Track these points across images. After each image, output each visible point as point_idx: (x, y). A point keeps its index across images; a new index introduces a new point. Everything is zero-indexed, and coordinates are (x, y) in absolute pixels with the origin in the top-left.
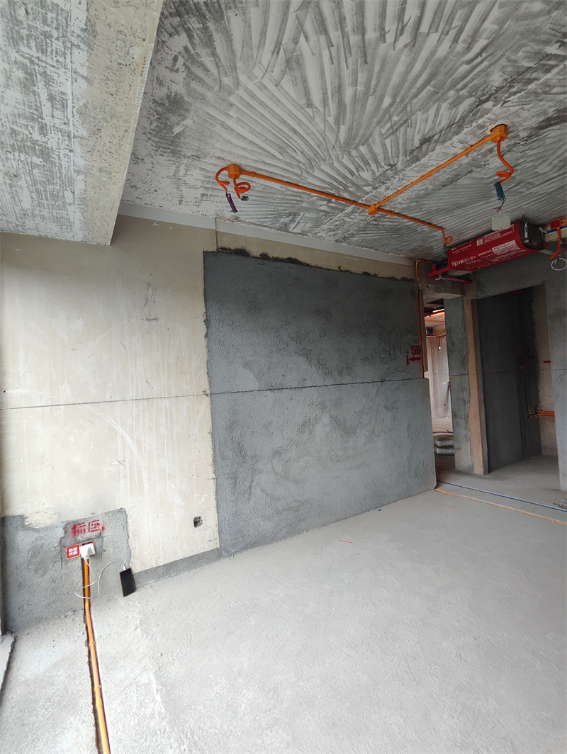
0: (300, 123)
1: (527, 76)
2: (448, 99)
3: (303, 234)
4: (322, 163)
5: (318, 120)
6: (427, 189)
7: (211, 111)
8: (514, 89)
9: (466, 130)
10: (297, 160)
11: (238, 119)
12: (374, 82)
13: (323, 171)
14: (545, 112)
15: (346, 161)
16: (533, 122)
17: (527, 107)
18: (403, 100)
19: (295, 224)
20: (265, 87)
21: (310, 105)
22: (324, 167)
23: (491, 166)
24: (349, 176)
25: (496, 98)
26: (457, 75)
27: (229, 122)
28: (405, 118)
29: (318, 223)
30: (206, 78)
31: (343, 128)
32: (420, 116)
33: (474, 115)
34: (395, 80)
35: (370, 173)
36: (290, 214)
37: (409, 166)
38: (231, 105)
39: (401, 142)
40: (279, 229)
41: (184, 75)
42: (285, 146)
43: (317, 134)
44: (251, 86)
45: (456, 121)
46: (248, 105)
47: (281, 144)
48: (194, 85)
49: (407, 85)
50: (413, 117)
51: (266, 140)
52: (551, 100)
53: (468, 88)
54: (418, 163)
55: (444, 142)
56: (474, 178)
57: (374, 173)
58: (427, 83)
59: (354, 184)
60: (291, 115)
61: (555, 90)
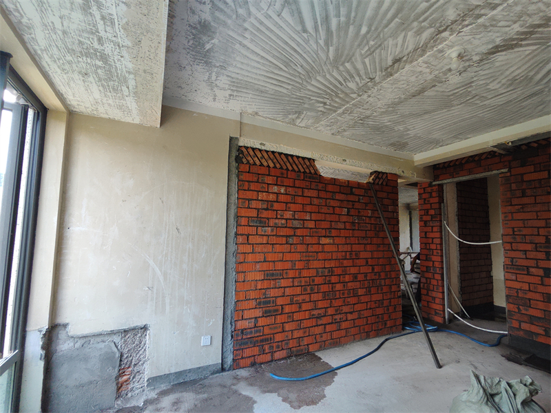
0: (298, 44)
1: (477, 12)
2: (413, 29)
3: (307, 127)
4: (317, 75)
5: (312, 42)
6: (400, 98)
7: (231, 33)
8: (466, 23)
9: (428, 54)
10: (298, 72)
11: (252, 40)
12: (353, 14)
13: (318, 81)
14: (493, 41)
15: (335, 74)
16: (484, 49)
17: (478, 36)
18: (376, 29)
19: (300, 120)
20: (270, 17)
21: (305, 31)
22: (318, 78)
23: (451, 82)
24: (339, 86)
25: (451, 29)
26: (419, 10)
27: (245, 42)
28: (379, 43)
29: (318, 120)
30: (226, 9)
31: (331, 49)
32: (391, 42)
33: (435, 41)
34: (369, 13)
35: (355, 84)
36: (296, 112)
37: (385, 79)
38: (246, 29)
39: (377, 61)
40: (288, 123)
41: (210, 6)
42: (287, 61)
43: (312, 53)
44: (259, 16)
45: (421, 46)
46: (258, 30)
47: (285, 59)
48: (217, 14)
49: (379, 17)
50: (386, 43)
51: (274, 56)
52: (498, 32)
53: (428, 21)
54: (392, 78)
55: (411, 62)
56: (438, 91)
57: (358, 84)
58: (395, 16)
59: (343, 92)
60: (291, 38)
61: (500, 24)
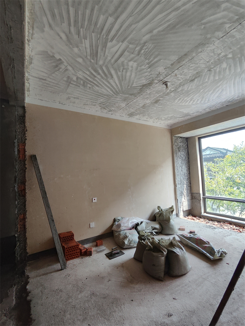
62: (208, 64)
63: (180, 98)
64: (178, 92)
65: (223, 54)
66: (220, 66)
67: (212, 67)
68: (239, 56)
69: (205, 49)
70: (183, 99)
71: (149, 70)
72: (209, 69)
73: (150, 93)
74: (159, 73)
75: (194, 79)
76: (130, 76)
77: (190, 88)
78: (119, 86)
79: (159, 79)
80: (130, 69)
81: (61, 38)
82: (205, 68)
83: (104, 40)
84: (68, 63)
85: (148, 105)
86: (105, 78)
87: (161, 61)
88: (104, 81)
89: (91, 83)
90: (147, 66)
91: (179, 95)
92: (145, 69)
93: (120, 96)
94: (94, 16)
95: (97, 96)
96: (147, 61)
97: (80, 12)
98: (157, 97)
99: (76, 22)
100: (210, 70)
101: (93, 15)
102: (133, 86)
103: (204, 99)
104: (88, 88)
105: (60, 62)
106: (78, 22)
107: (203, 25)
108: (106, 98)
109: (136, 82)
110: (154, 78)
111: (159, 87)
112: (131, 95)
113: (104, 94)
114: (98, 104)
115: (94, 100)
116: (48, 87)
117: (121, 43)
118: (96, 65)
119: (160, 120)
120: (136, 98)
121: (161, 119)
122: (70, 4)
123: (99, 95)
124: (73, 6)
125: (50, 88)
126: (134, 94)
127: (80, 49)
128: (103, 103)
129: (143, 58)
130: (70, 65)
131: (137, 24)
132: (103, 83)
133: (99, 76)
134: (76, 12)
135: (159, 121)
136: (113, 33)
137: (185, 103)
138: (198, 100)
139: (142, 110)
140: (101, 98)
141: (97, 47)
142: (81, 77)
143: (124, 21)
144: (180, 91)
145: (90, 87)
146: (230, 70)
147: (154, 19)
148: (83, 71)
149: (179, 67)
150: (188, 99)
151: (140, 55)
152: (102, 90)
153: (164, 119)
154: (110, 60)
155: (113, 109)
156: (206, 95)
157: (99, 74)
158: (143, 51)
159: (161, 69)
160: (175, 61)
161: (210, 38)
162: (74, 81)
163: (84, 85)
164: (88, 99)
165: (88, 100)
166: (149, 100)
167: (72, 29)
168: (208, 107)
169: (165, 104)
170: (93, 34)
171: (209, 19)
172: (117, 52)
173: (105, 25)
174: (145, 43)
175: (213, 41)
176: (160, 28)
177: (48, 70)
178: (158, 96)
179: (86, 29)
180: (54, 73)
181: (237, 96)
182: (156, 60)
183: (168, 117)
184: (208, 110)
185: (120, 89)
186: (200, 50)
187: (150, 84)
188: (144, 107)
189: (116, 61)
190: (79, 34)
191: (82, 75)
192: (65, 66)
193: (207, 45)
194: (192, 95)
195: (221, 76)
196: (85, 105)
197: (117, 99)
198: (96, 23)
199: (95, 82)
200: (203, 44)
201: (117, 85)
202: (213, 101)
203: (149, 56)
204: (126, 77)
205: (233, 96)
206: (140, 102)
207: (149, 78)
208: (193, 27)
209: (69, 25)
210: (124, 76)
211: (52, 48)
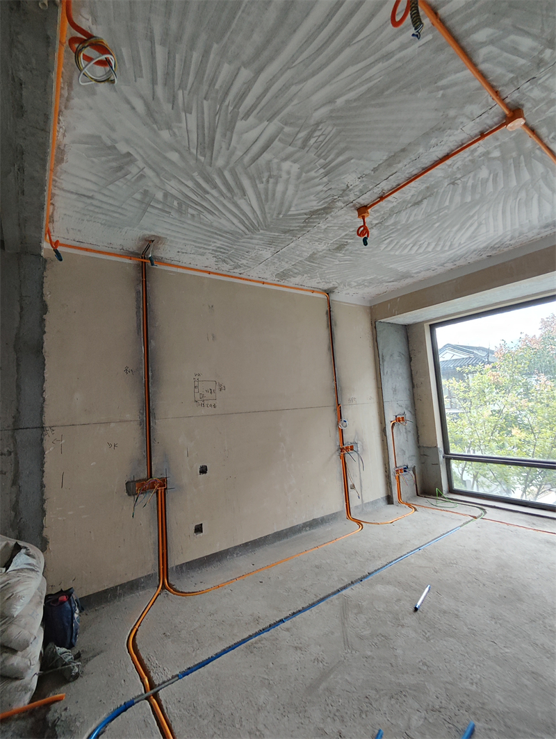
62: (450, 170)
63: (392, 240)
64: (388, 226)
65: (481, 150)
66: (475, 175)
67: (459, 176)
68: (514, 154)
69: (445, 139)
70: (398, 243)
71: (325, 179)
72: (453, 181)
73: (326, 229)
74: (348, 187)
75: (421, 201)
76: (284, 193)
77: (412, 219)
78: (258, 213)
79: (346, 198)
80: (285, 176)
81: (133, 108)
82: (445, 178)
83: (229, 116)
84: (146, 163)
85: (321, 253)
86: (229, 195)
87: (352, 161)
88: (225, 202)
89: (196, 207)
90: (322, 171)
91: (390, 234)
92: (317, 177)
93: (261, 234)
94: (208, 66)
95: (209, 234)
96: (322, 161)
97: (177, 56)
98: (341, 238)
99: (168, 75)
100: (453, 183)
101: (207, 62)
102: (290, 213)
103: (442, 243)
104: (189, 216)
105: (128, 159)
106: (174, 77)
107: (441, 89)
108: (229, 239)
109: (296, 205)
110: (335, 197)
111: (346, 217)
112: (285, 232)
113: (226, 229)
114: (210, 251)
115: (200, 243)
116: (97, 213)
117: (266, 123)
118: (208, 168)
119: (348, 287)
120: (294, 239)
121: (349, 285)
122: (157, 38)
123: (212, 232)
124: (163, 43)
125: (103, 217)
126: (293, 230)
127: (175, 134)
128: (221, 250)
129: (312, 155)
130: (151, 168)
131: (302, 85)
132: (224, 206)
133: (214, 192)
134: (170, 56)
135: (345, 288)
136: (249, 100)
137: (402, 251)
138: (429, 244)
139: (308, 265)
140: (218, 239)
141: (213, 130)
142: (174, 192)
143: (274, 77)
144: (392, 225)
145: (193, 215)
146: (495, 181)
147: (338, 74)
148: (180, 180)
149: (390, 174)
150: (407, 243)
151: (307, 149)
152: (220, 221)
153: (356, 284)
154: (241, 158)
155: (244, 262)
156: (446, 233)
157: (215, 187)
158: (312, 141)
159: (351, 179)
160: (381, 162)
161: (455, 118)
162: (158, 202)
163: (179, 211)
164: (187, 240)
165: (186, 242)
166: (323, 244)
167: (159, 90)
168: (450, 259)
169: (358, 252)
170: (205, 102)
171: (452, 78)
172: (256, 141)
173: (232, 84)
174: (318, 124)
175: (462, 123)
176: (351, 95)
177: (100, 177)
178: (343, 234)
179: (189, 92)
180: (112, 183)
181: (509, 237)
182: (341, 159)
183: (365, 280)
184: (449, 266)
185: (262, 220)
186: (433, 141)
187: (327, 210)
188: (312, 258)
189: (254, 159)
190: (173, 101)
191: (176, 188)
192: (139, 168)
193: (449, 132)
194: (417, 233)
195: (477, 197)
196: (180, 253)
197: (254, 241)
198: (212, 80)
199: (204, 204)
200: (440, 129)
201: (254, 212)
202: (460, 247)
203: (326, 151)
204: (274, 195)
205: (501, 236)
206: (304, 249)
207: (324, 196)
208: (419, 94)
209: (154, 82)
210: (270, 193)
211: (113, 129)
